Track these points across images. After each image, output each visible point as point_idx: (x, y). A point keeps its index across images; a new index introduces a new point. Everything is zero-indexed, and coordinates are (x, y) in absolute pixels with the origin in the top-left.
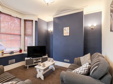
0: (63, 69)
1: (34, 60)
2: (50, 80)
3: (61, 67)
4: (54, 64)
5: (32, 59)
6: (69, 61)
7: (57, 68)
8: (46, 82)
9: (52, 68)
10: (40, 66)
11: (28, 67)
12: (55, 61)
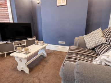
0: (57, 53)
1: (15, 45)
2: (41, 72)
3: (54, 51)
4: (45, 47)
5: (9, 42)
6: (64, 43)
7: (49, 52)
8: (34, 78)
9: (43, 53)
10: (20, 53)
11: (6, 54)
12: (45, 45)
